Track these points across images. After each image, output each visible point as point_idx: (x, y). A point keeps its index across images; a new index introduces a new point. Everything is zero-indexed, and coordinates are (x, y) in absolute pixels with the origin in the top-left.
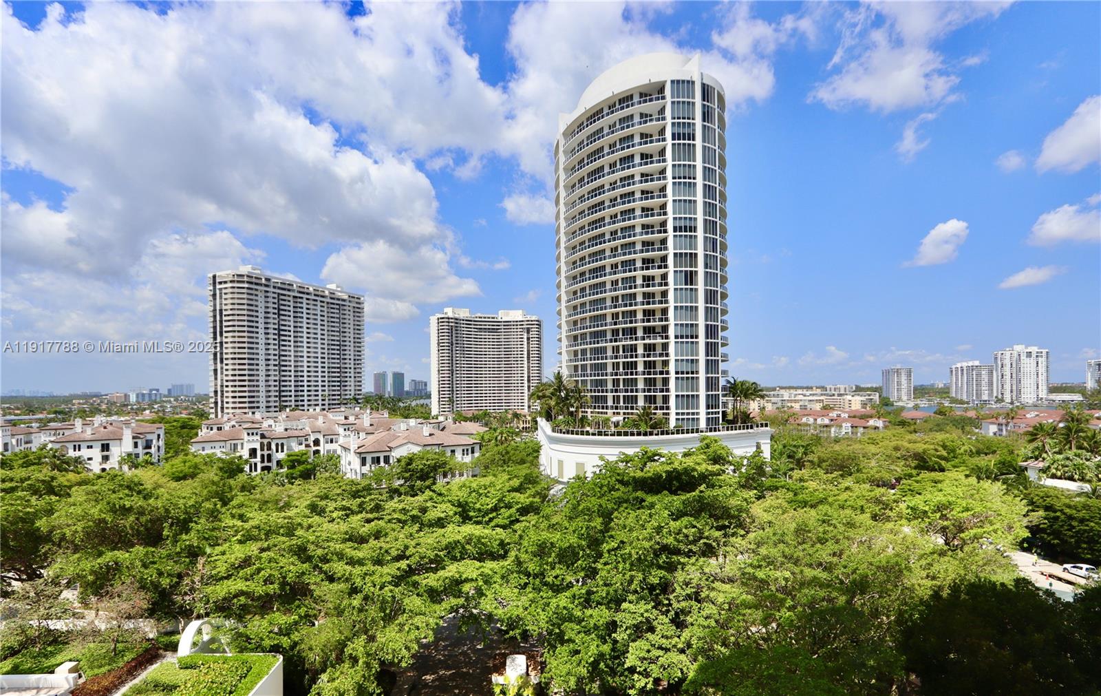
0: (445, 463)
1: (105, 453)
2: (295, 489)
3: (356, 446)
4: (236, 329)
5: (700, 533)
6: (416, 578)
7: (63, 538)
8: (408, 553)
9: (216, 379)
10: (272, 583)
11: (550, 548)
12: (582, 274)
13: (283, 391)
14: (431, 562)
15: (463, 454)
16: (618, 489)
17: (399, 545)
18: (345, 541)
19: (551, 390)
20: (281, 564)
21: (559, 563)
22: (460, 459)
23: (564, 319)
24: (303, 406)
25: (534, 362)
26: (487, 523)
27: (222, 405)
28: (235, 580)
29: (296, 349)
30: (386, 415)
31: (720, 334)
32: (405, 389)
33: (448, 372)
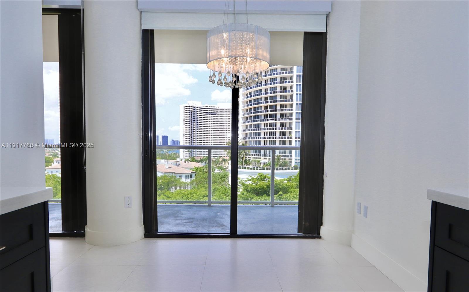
33: (189, 136)
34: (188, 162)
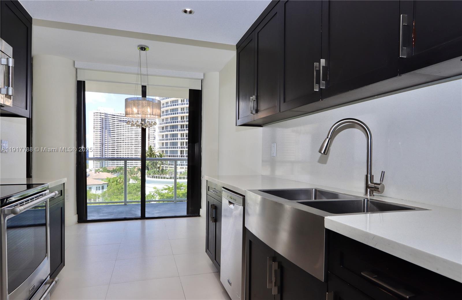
33: (100, 144)
34: (99, 172)
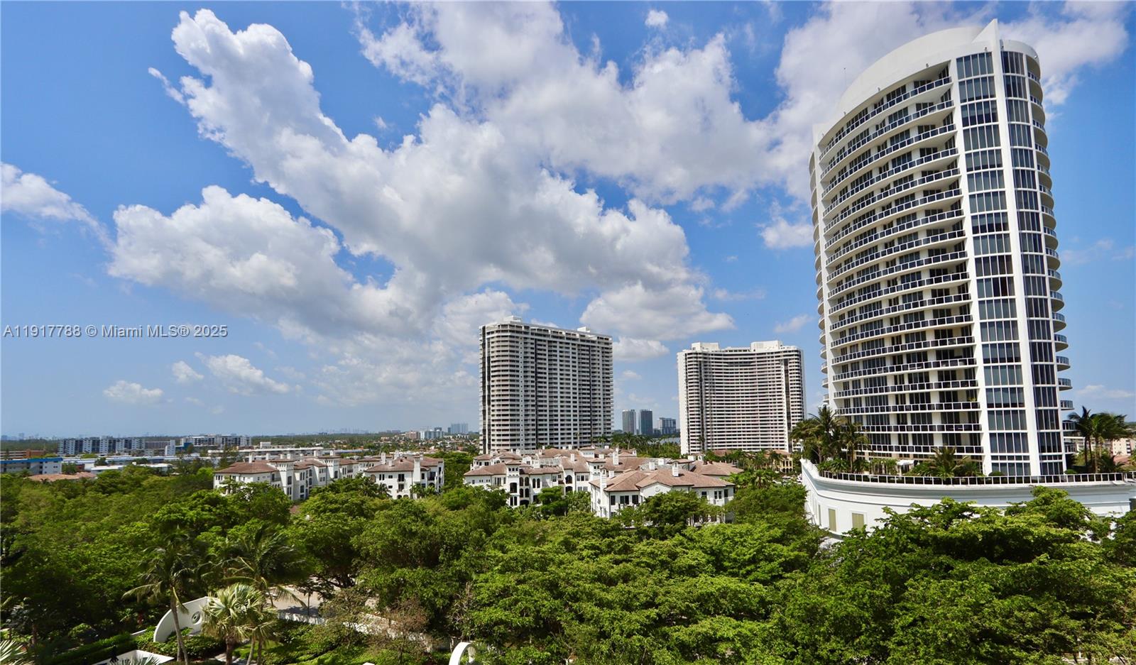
0: (696, 506)
1: (401, 482)
2: (549, 524)
3: (606, 485)
4: (501, 373)
5: (1043, 619)
6: (666, 629)
7: (367, 554)
8: (657, 601)
9: (484, 419)
10: (527, 616)
11: (823, 615)
12: (850, 295)
13: (540, 430)
14: (682, 613)
15: (716, 497)
16: (912, 551)
17: (648, 590)
18: (593, 581)
19: (817, 427)
20: (535, 598)
21: (835, 634)
22: (712, 502)
23: (829, 347)
24: (557, 443)
25: (794, 397)
26: (745, 576)
27: (489, 442)
28: (496, 608)
29: (551, 390)
30: (635, 454)
31: (1055, 354)
32: (654, 427)
34: (711, 463)
